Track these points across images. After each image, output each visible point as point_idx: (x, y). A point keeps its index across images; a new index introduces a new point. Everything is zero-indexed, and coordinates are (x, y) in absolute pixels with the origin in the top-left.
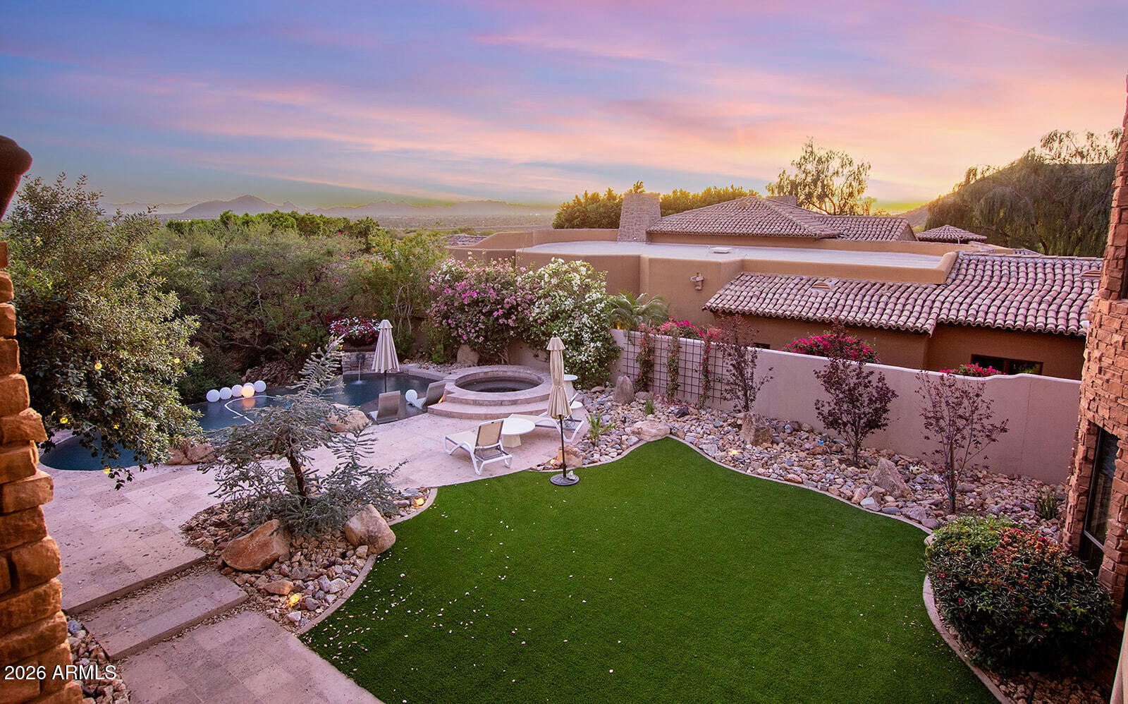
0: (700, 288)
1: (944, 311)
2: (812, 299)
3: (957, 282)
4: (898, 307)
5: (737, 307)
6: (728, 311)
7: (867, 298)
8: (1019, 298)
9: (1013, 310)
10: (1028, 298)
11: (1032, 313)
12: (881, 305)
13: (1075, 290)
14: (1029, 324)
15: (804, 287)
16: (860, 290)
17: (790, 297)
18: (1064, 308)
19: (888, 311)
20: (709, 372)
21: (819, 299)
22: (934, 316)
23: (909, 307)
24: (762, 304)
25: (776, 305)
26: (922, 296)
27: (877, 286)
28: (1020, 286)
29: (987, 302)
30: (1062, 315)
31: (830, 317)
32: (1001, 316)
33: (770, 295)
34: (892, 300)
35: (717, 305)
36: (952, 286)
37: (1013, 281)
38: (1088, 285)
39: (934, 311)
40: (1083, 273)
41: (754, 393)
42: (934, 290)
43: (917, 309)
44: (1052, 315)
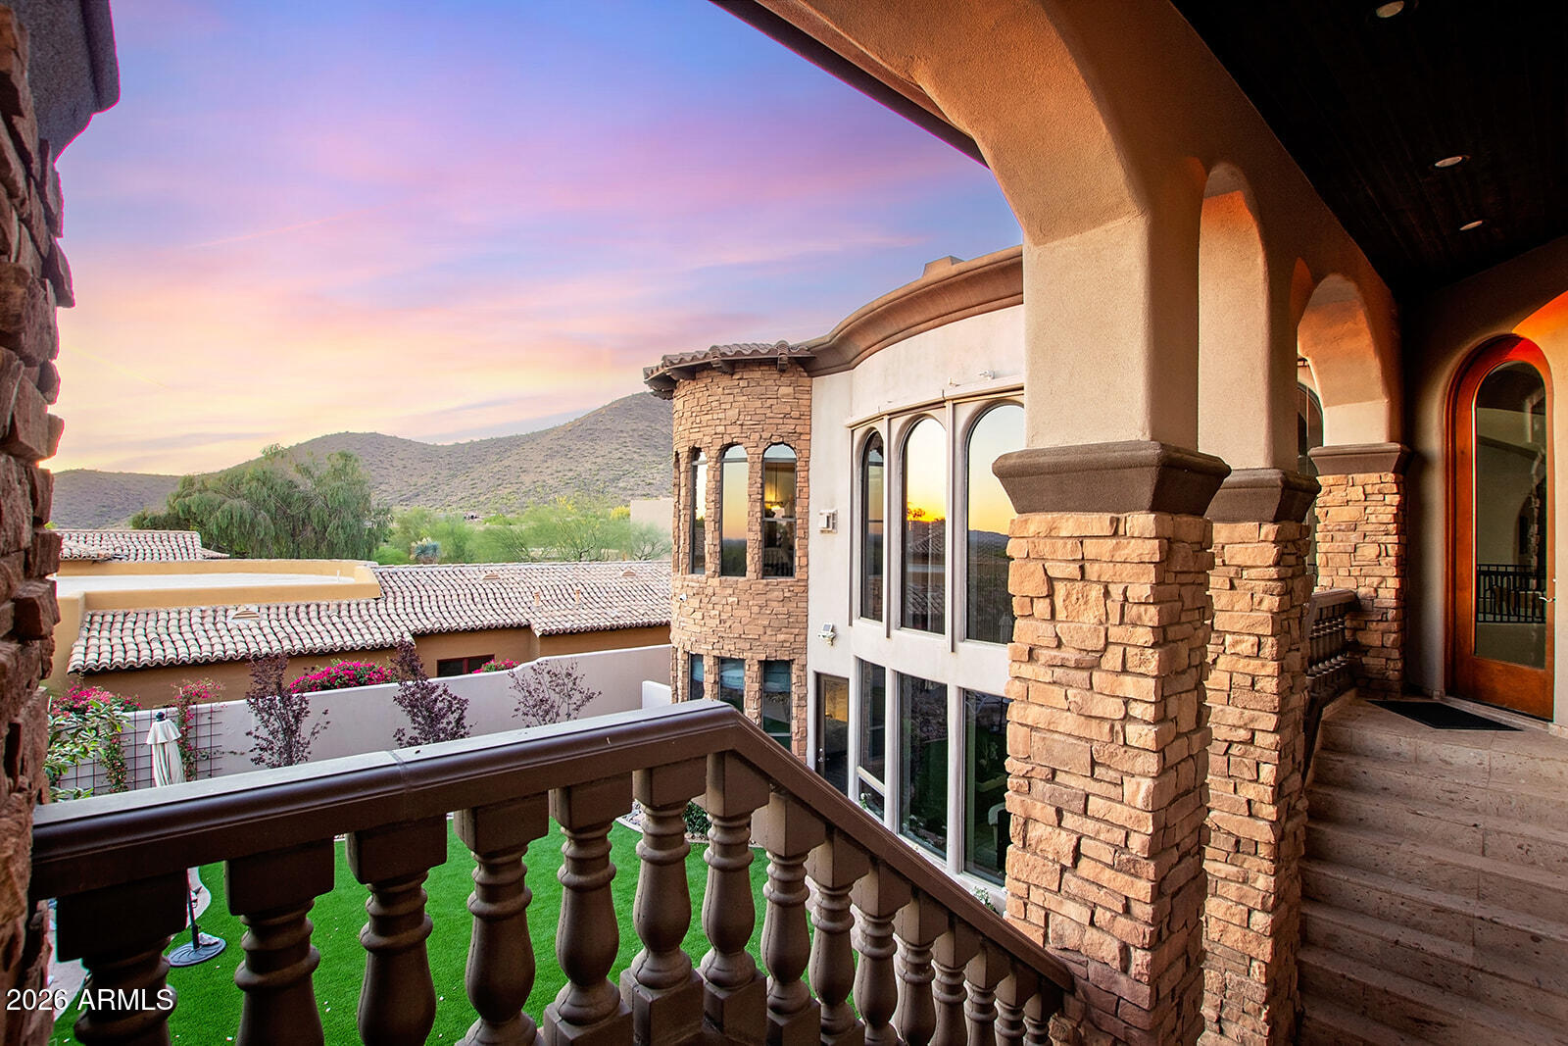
1: (408, 623)
2: (246, 632)
3: (390, 594)
4: (360, 625)
5: (138, 659)
6: (127, 666)
7: (315, 621)
8: (456, 602)
9: (462, 613)
10: (462, 602)
11: (477, 613)
12: (340, 626)
13: (488, 591)
14: (486, 623)
15: (217, 620)
16: (297, 614)
17: (212, 634)
18: (495, 606)
19: (354, 631)
20: (190, 749)
21: (256, 631)
22: (404, 629)
23: (371, 623)
24: (176, 649)
25: (200, 647)
26: (373, 611)
27: (313, 608)
28: (446, 592)
29: (435, 609)
30: (499, 612)
31: (296, 648)
32: (458, 620)
33: (176, 636)
34: (346, 620)
35: (97, 661)
36: (390, 599)
37: (435, 588)
38: (492, 586)
39: (399, 623)
40: (483, 577)
41: (302, 749)
42: (377, 604)
43: (380, 624)
44: (492, 612)
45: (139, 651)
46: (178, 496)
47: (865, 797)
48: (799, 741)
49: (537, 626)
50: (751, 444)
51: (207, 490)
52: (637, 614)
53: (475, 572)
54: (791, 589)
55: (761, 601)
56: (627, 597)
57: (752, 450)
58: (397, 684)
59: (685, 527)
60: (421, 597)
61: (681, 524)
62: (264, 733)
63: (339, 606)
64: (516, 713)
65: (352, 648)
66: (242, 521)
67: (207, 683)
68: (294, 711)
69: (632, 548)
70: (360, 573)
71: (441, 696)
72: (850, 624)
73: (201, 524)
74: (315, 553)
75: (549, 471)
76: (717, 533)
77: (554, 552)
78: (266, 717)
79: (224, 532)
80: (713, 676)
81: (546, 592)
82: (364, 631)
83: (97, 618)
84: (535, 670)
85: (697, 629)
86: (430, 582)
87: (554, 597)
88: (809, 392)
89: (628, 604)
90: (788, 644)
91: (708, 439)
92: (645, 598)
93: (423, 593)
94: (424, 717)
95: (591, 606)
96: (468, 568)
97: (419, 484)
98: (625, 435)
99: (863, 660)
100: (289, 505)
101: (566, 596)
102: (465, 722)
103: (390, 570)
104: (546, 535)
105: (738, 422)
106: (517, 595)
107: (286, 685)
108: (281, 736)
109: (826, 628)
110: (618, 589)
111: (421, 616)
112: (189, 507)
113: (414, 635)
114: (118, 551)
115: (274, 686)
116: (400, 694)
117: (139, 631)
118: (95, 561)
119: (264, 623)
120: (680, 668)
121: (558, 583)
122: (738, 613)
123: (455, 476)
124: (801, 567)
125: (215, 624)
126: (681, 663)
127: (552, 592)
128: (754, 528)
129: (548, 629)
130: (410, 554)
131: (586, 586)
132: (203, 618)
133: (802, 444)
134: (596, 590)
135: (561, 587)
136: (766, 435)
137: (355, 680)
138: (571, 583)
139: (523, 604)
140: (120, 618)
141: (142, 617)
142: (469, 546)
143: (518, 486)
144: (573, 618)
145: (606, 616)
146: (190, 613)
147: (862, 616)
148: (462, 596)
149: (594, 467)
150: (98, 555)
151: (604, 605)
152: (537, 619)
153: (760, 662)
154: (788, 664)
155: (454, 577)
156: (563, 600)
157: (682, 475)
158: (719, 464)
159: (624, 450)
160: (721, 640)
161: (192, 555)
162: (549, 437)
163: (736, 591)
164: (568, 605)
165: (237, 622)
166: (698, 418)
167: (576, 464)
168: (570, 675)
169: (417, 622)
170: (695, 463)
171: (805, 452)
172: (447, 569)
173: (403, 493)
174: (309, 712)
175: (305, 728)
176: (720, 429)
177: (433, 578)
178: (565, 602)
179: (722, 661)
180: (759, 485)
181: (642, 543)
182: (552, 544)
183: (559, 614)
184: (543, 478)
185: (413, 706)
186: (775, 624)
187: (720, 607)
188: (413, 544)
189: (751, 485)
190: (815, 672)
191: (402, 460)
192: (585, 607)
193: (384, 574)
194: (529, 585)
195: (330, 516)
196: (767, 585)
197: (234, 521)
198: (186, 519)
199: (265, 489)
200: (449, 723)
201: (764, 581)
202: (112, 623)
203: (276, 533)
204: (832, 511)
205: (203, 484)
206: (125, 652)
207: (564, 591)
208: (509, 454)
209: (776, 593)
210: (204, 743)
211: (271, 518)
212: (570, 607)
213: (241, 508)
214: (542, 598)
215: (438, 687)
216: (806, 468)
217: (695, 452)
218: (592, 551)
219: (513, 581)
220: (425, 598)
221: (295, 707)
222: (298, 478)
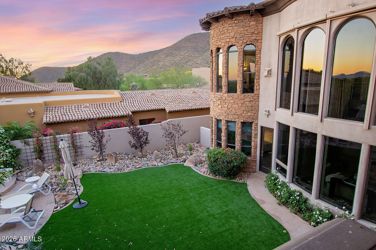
0: (33, 116)
1: (130, 109)
2: (87, 112)
3: (124, 100)
4: (117, 109)
5: (60, 120)
6: (57, 122)
7: (105, 108)
8: (143, 102)
9: (145, 106)
10: (145, 102)
11: (149, 105)
12: (111, 110)
13: (152, 98)
14: (152, 108)
15: (79, 108)
16: (100, 106)
17: (78, 112)
18: (154, 103)
19: (115, 111)
20: (75, 146)
21: (89, 112)
22: (129, 110)
23: (120, 109)
24: (69, 117)
25: (75, 116)
26: (120, 105)
27: (104, 104)
28: (140, 99)
29: (137, 104)
30: (156, 105)
31: (100, 116)
32: (144, 107)
33: (69, 113)
34: (113, 108)
35: (50, 121)
36: (125, 102)
37: (137, 98)
38: (153, 97)
39: (128, 109)
40: (150, 94)
41: (104, 146)
42: (121, 103)
43: (122, 109)
44: (154, 105)
45: (60, 118)
46: (67, 73)
47: (278, 169)
48: (254, 149)
49: (167, 109)
50: (239, 45)
51: (74, 71)
52: (197, 105)
53: (148, 93)
54: (253, 97)
55: (242, 101)
56: (194, 100)
57: (239, 47)
58: (128, 128)
59: (215, 76)
60: (133, 101)
61: (213, 75)
62: (93, 141)
63: (111, 104)
64: (163, 137)
65: (115, 116)
66: (84, 79)
67: (77, 127)
68: (101, 136)
69: (193, 84)
70: (115, 94)
71: (141, 131)
72: (276, 110)
73: (74, 80)
74: (104, 88)
75: (167, 61)
76: (227, 78)
77: (170, 85)
78: (94, 137)
79: (80, 82)
80: (225, 127)
81: (169, 99)
82: (118, 111)
83: (48, 108)
84: (168, 124)
85: (220, 111)
86: (135, 96)
87: (172, 100)
88: (262, 23)
89: (194, 102)
90: (251, 117)
91: (223, 44)
92: (200, 100)
93: (134, 99)
94: (136, 138)
95: (183, 103)
96: (146, 91)
97: (131, 67)
98: (189, 48)
99: (279, 123)
100: (96, 74)
101: (175, 100)
102: (148, 139)
103: (124, 93)
104: (167, 80)
105: (234, 37)
106: (161, 99)
107: (98, 128)
108: (98, 143)
109: (266, 111)
110: (191, 97)
111: (133, 106)
112: (70, 76)
113: (132, 112)
114: (53, 89)
115: (95, 128)
116: (129, 131)
117: (59, 112)
118: (47, 92)
119: (91, 109)
120: (213, 124)
121: (173, 96)
122: (234, 106)
123: (140, 64)
124: (257, 90)
125: (78, 110)
126: (214, 122)
127: (171, 98)
128: (240, 76)
129: (170, 110)
130: (130, 87)
131: (181, 96)
132: (75, 108)
133: (258, 44)
134: (184, 97)
135: (174, 97)
136: (245, 41)
137: (116, 126)
138: (176, 95)
139: (163, 102)
140: (54, 108)
141: (59, 108)
142: (146, 84)
143: (158, 66)
144: (178, 107)
145: (188, 106)
146: (72, 107)
147: (280, 107)
148: (145, 100)
149: (180, 59)
150: (48, 90)
151: (187, 102)
152: (167, 107)
153: (241, 122)
154: (251, 123)
155: (142, 94)
156: (174, 101)
157: (214, 58)
158: (227, 53)
159: (189, 53)
160: (228, 115)
161: (72, 90)
162: (166, 50)
163: (233, 98)
164: (176, 103)
165: (84, 109)
166: (219, 37)
167: (174, 58)
168: (178, 125)
169: (132, 108)
170: (218, 53)
171: (260, 47)
172: (140, 92)
173: (126, 69)
174: (104, 136)
175: (104, 140)
176: (228, 40)
177: (136, 95)
178: (175, 102)
179: (227, 122)
180: (242, 60)
181: (196, 82)
182: (169, 83)
183: (173, 105)
184: (165, 63)
185: (133, 134)
186: (247, 109)
187: (227, 104)
188: (130, 84)
189: (239, 60)
190: (261, 126)
191: (125, 59)
192: (181, 103)
193: (122, 94)
194: (164, 96)
195: (107, 77)
196: (244, 96)
197: (82, 79)
198: (70, 79)
199: (89, 70)
200: (144, 139)
201: (243, 95)
202: (52, 110)
203: (93, 82)
204: (270, 69)
205: (73, 69)
206: (56, 118)
207: (175, 98)
208: (155, 56)
209: (247, 99)
210: (78, 144)
211: (92, 78)
212: (177, 103)
213: (84, 76)
214: (168, 100)
215: (140, 128)
216: (260, 53)
217: (218, 49)
218: (181, 85)
219: (159, 95)
220: (134, 101)
221: (101, 135)
222: (97, 66)
